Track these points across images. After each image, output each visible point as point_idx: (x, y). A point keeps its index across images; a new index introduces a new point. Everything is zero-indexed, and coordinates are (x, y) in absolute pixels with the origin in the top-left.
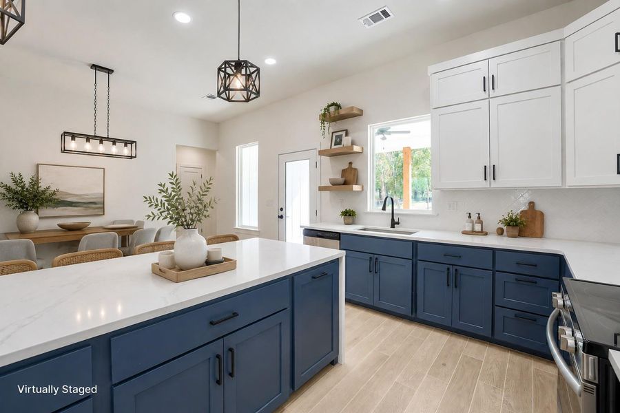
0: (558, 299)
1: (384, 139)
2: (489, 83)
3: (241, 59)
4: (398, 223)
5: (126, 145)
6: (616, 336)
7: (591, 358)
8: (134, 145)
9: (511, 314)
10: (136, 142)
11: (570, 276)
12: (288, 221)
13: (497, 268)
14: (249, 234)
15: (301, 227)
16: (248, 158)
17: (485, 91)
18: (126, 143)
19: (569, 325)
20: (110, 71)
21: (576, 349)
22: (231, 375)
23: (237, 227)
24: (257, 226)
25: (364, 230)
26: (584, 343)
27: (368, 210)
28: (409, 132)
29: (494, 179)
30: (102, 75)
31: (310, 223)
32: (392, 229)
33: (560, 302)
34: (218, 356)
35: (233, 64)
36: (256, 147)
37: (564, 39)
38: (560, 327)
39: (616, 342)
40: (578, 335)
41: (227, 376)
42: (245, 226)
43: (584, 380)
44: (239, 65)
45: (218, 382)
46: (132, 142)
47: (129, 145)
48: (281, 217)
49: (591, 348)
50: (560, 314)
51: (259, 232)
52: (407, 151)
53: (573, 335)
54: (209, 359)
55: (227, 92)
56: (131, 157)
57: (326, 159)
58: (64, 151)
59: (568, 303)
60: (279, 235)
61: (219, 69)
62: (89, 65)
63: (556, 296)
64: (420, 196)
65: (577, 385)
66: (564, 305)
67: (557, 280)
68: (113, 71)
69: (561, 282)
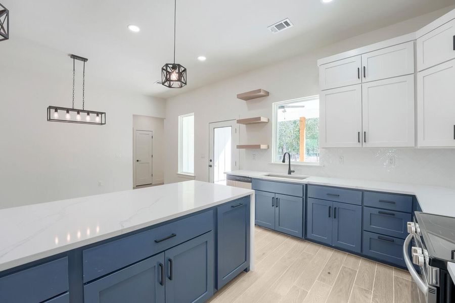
0: (412, 226)
1: (285, 111)
2: (362, 73)
3: (175, 63)
4: (294, 172)
5: (98, 115)
6: (452, 253)
7: (435, 269)
8: (103, 115)
9: (376, 236)
10: (105, 113)
11: (420, 210)
12: (216, 169)
13: (365, 204)
14: (187, 178)
15: (225, 173)
16: (187, 125)
17: (359, 78)
18: (98, 114)
19: (420, 246)
20: (85, 60)
21: (425, 263)
22: (170, 278)
23: (179, 173)
24: (193, 172)
25: (269, 176)
26: (430, 259)
27: (272, 162)
28: (303, 107)
29: (365, 142)
30: (79, 63)
31: (232, 170)
32: (290, 175)
33: (413, 229)
34: (161, 265)
35: (171, 66)
36: (193, 117)
37: (416, 40)
38: (413, 247)
39: (452, 258)
40: (426, 252)
41: (167, 279)
42: (184, 173)
43: (429, 284)
44: (175, 67)
45: (161, 283)
46: (102, 113)
47: (100, 115)
48: (211, 166)
49: (434, 262)
50: (413, 238)
51: (195, 177)
52: (303, 120)
53: (423, 253)
54: (155, 266)
55: (168, 82)
56: (102, 124)
57: (243, 126)
58: (49, 120)
59: (419, 230)
60: (209, 179)
61: (163, 69)
62: (69, 55)
63: (410, 224)
64: (311, 152)
65: (425, 288)
66: (416, 232)
67: (410, 213)
68: (87, 60)
69: (413, 215)
